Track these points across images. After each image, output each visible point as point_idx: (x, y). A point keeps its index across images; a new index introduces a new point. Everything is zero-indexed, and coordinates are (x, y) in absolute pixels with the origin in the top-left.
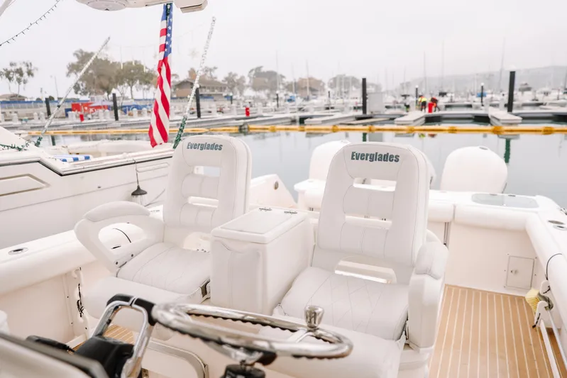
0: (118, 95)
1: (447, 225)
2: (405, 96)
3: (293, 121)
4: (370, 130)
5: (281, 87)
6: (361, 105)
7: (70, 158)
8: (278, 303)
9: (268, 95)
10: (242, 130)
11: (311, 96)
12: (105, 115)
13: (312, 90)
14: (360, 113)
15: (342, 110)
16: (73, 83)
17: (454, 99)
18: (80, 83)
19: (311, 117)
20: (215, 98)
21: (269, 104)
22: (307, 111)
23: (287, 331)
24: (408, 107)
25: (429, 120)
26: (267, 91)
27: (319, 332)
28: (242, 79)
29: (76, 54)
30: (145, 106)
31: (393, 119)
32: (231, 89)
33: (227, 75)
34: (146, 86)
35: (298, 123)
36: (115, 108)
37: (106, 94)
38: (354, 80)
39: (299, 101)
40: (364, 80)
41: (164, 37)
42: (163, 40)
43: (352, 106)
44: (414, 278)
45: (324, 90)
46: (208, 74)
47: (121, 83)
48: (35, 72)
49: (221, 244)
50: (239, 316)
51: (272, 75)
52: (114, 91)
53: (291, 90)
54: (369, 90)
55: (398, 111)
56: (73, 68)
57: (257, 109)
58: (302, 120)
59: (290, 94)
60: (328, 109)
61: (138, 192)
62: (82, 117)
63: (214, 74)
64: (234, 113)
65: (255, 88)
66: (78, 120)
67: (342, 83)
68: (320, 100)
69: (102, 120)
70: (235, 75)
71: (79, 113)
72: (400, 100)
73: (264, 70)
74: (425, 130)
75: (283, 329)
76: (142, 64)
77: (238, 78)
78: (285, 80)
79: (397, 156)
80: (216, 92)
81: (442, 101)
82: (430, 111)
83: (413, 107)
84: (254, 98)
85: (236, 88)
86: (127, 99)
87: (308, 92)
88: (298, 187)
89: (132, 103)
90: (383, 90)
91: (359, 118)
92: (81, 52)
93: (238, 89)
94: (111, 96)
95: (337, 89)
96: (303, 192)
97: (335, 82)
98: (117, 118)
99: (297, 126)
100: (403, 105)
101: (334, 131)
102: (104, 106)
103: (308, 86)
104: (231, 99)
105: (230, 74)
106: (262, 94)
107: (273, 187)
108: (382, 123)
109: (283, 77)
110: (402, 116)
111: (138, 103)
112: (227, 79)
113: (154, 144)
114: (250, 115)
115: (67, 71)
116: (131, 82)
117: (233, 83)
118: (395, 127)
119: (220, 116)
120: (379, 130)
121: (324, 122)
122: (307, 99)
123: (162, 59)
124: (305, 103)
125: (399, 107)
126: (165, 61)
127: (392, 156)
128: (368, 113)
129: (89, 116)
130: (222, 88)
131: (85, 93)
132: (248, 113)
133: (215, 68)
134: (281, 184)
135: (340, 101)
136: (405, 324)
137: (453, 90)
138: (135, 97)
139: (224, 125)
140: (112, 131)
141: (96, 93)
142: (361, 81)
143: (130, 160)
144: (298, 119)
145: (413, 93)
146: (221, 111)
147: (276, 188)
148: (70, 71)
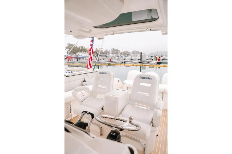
0: (78, 55)
1: (163, 93)
2: (152, 56)
3: (122, 63)
4: (142, 66)
5: (119, 53)
6: (140, 59)
7: (68, 72)
8: (121, 113)
9: (116, 56)
10: (109, 65)
11: (127, 56)
12: (74, 60)
13: (127, 54)
14: (140, 61)
15: (135, 60)
16: (67, 52)
17: (165, 57)
19: (127, 62)
20: (102, 56)
21: (116, 58)
22: (126, 60)
23: (124, 122)
24: (152, 59)
25: (158, 63)
26: (115, 54)
27: (132, 123)
29: (68, 44)
30: (84, 58)
31: (149, 63)
32: (106, 54)
33: (105, 50)
34: (85, 53)
35: (123, 63)
36: (77, 58)
37: (75, 54)
38: (138, 52)
39: (124, 57)
40: (141, 53)
41: (92, 42)
42: (91, 43)
43: (138, 59)
44: (155, 110)
45: (130, 54)
46: (101, 50)
47: (79, 52)
49: (107, 98)
50: (114, 118)
51: (117, 50)
52: (77, 54)
53: (122, 54)
54: (142, 54)
55: (150, 61)
56: (67, 48)
57: (113, 59)
58: (125, 62)
59: (122, 55)
60: (131, 59)
61: (84, 81)
62: (69, 60)
64: (107, 60)
65: (112, 54)
66: (68, 61)
67: (135, 53)
68: (129, 57)
69: (74, 61)
70: (107, 50)
71: (68, 59)
72: (150, 57)
73: (115, 49)
74: (157, 66)
75: (123, 121)
78: (120, 52)
79: (151, 78)
80: (103, 54)
81: (162, 58)
82: (158, 61)
83: (154, 60)
84: (112, 56)
85: (108, 54)
86: (80, 56)
87: (126, 55)
88: (124, 82)
89: (81, 57)
90: (146, 55)
91: (140, 62)
92: (69, 44)
94: (76, 55)
95: (134, 54)
96: (126, 83)
97: (133, 52)
98: (77, 61)
99: (123, 64)
100: (151, 59)
101: (133, 65)
102: (74, 58)
103: (126, 53)
104: (106, 56)
106: (114, 55)
107: (118, 81)
108: (146, 64)
109: (120, 51)
110: (151, 62)
111: (83, 57)
112: (105, 51)
113: (88, 69)
114: (111, 61)
116: (81, 51)
117: (107, 52)
118: (149, 65)
119: (104, 61)
120: (145, 66)
121: (130, 63)
122: (126, 57)
123: (91, 47)
124: (125, 58)
125: (150, 59)
126: (92, 48)
127: (150, 78)
128: (142, 61)
129: (71, 60)
130: (104, 53)
131: (70, 54)
132: (111, 60)
133: (102, 48)
134: (120, 81)
135: (134, 57)
136: (152, 120)
137: (165, 55)
138: (82, 55)
139: (104, 63)
140: (76, 64)
141: (72, 54)
142: (140, 52)
143: (83, 73)
144: (123, 62)
145: (154, 56)
146: (103, 59)
147: (119, 81)
148: (66, 49)
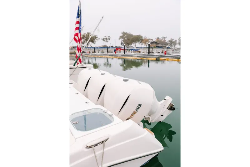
10: (157, 60)
16: (121, 42)
18: (123, 42)
20: (163, 47)
28: (176, 41)
30: (137, 50)
32: (171, 44)
46: (164, 39)
48: (110, 39)
63: (165, 39)
64: (160, 53)
66: (114, 53)
69: (121, 53)
76: (142, 36)
77: (173, 41)
80: (164, 45)
92: (123, 32)
93: (174, 45)
98: (124, 53)
105: (171, 39)
112: (169, 41)
115: (119, 38)
130: (167, 44)
132: (165, 54)
133: (166, 37)
148: (120, 38)
